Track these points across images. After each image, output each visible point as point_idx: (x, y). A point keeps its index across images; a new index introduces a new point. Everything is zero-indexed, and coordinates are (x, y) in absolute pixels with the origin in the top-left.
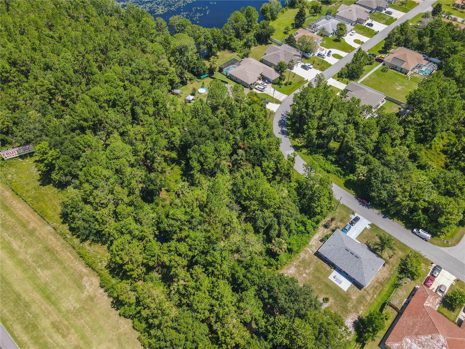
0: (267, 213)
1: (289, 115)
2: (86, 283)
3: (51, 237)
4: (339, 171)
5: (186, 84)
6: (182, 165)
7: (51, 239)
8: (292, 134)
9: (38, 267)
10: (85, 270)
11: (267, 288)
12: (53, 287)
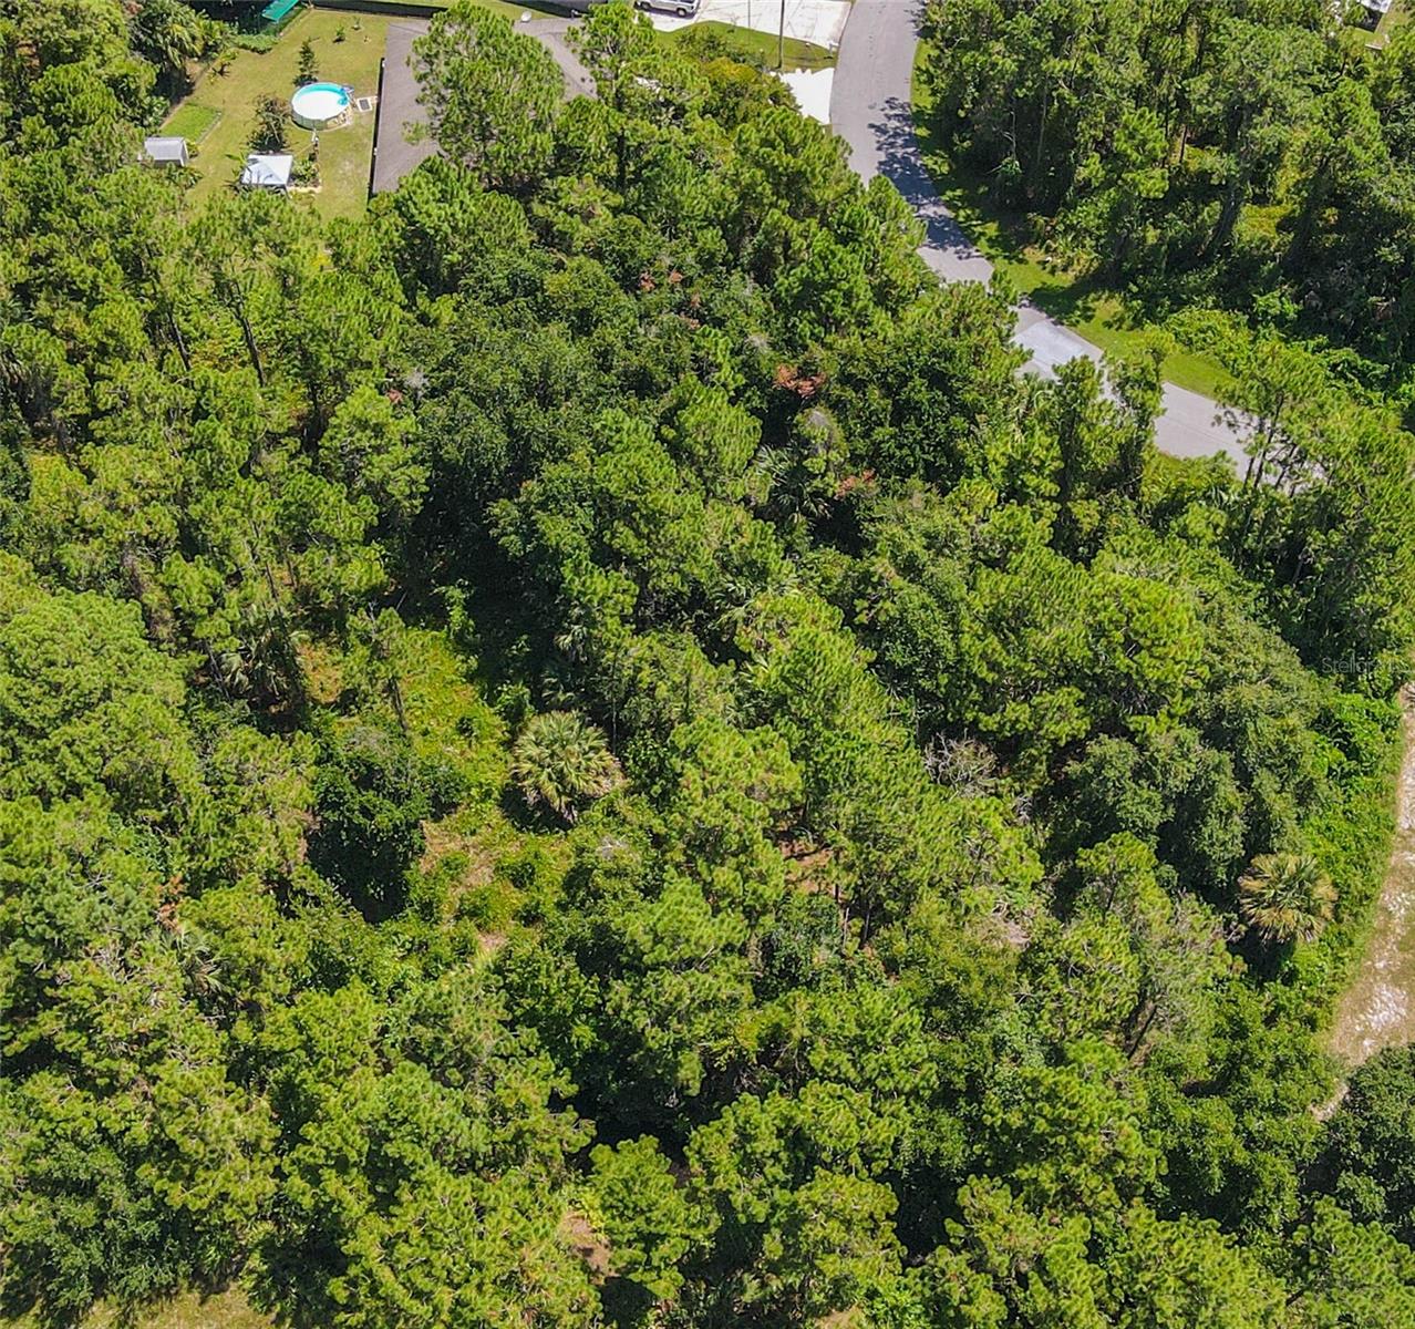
0: (1161, 733)
1: (917, 118)
4: (1352, 367)
5: (188, 89)
6: (457, 615)
8: (992, 229)
11: (1370, 1159)
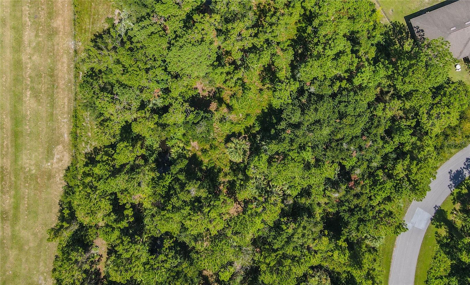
2: (58, 154)
3: (65, 59)
7: (63, 63)
9: (31, 89)
10: (67, 137)
12: (27, 127)
